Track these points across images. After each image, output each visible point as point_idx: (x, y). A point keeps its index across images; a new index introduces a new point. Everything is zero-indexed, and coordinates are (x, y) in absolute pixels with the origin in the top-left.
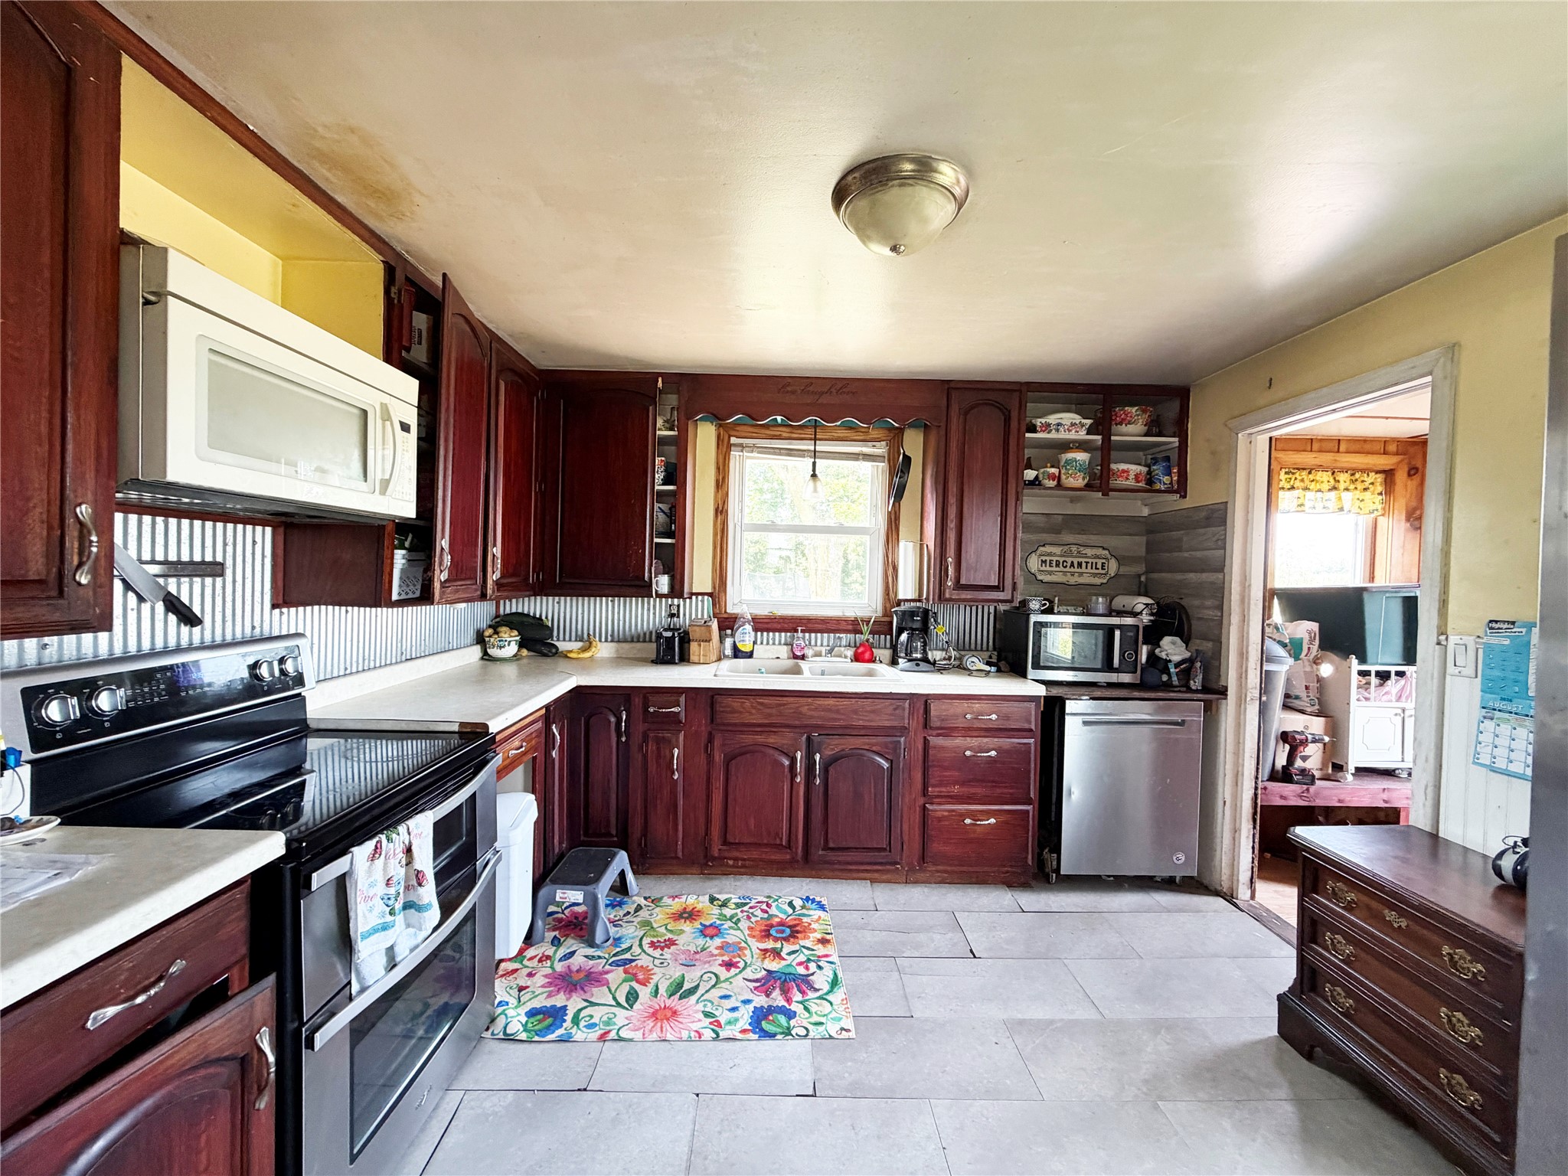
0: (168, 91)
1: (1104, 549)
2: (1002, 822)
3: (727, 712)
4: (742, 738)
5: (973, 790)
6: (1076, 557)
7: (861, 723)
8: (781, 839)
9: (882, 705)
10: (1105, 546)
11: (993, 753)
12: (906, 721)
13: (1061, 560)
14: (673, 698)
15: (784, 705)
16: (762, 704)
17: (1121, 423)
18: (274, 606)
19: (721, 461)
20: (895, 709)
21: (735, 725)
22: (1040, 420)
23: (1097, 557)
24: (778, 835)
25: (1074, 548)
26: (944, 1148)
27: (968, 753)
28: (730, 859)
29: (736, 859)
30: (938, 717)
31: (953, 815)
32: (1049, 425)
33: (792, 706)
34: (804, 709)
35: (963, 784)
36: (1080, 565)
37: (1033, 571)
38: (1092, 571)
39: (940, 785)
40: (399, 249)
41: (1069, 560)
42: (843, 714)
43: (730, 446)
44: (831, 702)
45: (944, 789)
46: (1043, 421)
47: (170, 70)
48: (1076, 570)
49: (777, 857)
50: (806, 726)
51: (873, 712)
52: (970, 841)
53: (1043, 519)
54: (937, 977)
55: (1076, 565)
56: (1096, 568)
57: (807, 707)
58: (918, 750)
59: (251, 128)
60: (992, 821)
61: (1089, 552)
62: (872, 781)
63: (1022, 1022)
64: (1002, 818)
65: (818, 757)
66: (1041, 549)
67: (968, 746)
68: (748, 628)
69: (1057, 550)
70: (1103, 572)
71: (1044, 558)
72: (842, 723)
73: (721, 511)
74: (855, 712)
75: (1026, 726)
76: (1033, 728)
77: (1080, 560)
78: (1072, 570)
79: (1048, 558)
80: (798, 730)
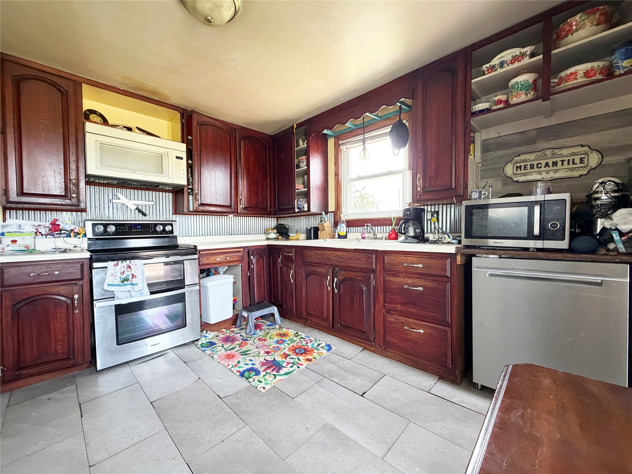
0: (95, 88)
1: (582, 146)
2: (429, 334)
3: (307, 256)
4: (311, 268)
5: (409, 309)
6: (550, 158)
7: (353, 264)
8: (324, 316)
9: (362, 256)
10: (583, 143)
11: (421, 289)
12: (374, 265)
13: (535, 163)
14: (290, 250)
15: (324, 254)
16: (316, 253)
17: (566, 36)
18: (173, 214)
19: (336, 153)
20: (368, 258)
21: (308, 262)
22: (485, 66)
23: (574, 154)
24: (322, 314)
25: (548, 152)
26: (223, 441)
27: (405, 287)
28: (310, 320)
29: (312, 321)
30: (389, 264)
31: (397, 322)
32: (494, 66)
33: (327, 254)
34: (331, 257)
35: (403, 304)
36: (555, 164)
37: (509, 175)
38: (569, 167)
39: (391, 303)
40: (183, 107)
41: (543, 162)
42: (345, 260)
43: (339, 145)
44: (340, 253)
45: (392, 306)
46: (488, 65)
47: (96, 83)
48: (551, 168)
49: (323, 323)
50: (332, 265)
51: (358, 259)
52: (408, 340)
53: (518, 136)
54: (329, 393)
55: (551, 164)
56: (573, 163)
57: (332, 255)
58: (381, 282)
59: (121, 89)
60: (422, 331)
61: (565, 152)
62: (358, 295)
63: (334, 429)
64: (428, 331)
65: (336, 279)
66: (516, 158)
67: (406, 282)
68: (344, 225)
69: (531, 157)
70: (583, 165)
71: (518, 165)
72: (345, 264)
73: (337, 175)
74: (350, 259)
75: (442, 273)
76: (448, 274)
77: (555, 160)
78: (547, 168)
79: (523, 164)
80: (329, 266)
